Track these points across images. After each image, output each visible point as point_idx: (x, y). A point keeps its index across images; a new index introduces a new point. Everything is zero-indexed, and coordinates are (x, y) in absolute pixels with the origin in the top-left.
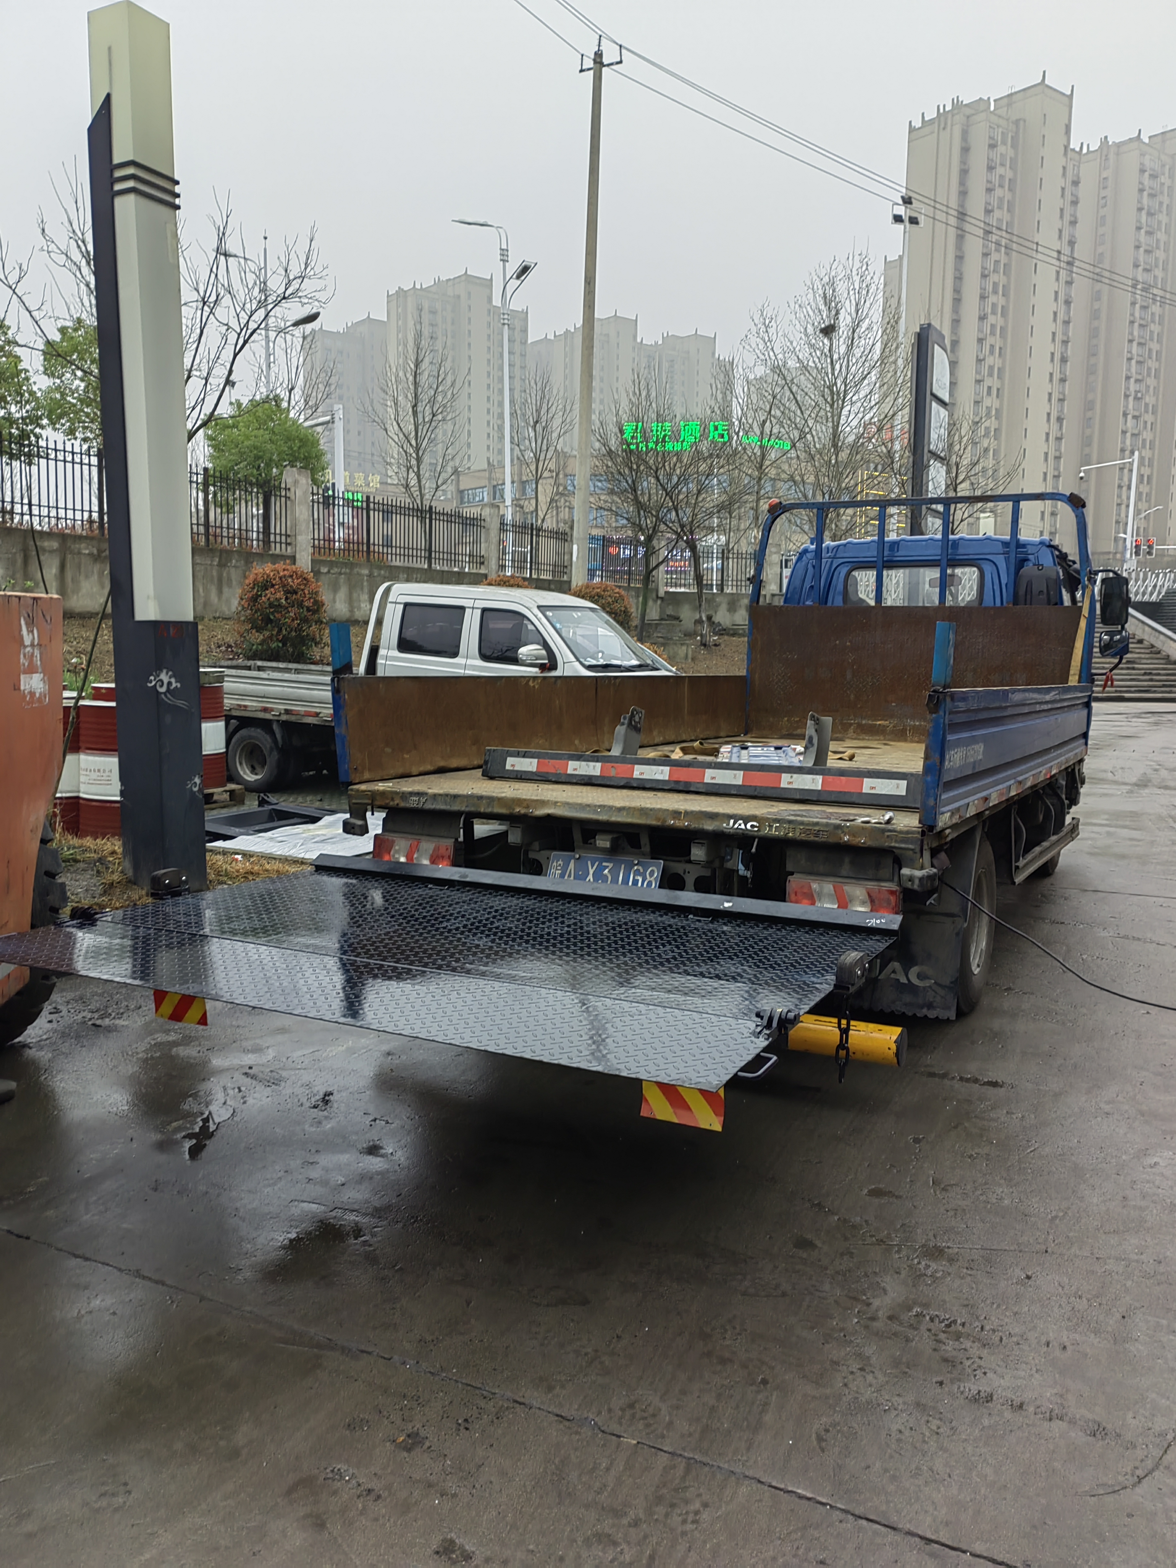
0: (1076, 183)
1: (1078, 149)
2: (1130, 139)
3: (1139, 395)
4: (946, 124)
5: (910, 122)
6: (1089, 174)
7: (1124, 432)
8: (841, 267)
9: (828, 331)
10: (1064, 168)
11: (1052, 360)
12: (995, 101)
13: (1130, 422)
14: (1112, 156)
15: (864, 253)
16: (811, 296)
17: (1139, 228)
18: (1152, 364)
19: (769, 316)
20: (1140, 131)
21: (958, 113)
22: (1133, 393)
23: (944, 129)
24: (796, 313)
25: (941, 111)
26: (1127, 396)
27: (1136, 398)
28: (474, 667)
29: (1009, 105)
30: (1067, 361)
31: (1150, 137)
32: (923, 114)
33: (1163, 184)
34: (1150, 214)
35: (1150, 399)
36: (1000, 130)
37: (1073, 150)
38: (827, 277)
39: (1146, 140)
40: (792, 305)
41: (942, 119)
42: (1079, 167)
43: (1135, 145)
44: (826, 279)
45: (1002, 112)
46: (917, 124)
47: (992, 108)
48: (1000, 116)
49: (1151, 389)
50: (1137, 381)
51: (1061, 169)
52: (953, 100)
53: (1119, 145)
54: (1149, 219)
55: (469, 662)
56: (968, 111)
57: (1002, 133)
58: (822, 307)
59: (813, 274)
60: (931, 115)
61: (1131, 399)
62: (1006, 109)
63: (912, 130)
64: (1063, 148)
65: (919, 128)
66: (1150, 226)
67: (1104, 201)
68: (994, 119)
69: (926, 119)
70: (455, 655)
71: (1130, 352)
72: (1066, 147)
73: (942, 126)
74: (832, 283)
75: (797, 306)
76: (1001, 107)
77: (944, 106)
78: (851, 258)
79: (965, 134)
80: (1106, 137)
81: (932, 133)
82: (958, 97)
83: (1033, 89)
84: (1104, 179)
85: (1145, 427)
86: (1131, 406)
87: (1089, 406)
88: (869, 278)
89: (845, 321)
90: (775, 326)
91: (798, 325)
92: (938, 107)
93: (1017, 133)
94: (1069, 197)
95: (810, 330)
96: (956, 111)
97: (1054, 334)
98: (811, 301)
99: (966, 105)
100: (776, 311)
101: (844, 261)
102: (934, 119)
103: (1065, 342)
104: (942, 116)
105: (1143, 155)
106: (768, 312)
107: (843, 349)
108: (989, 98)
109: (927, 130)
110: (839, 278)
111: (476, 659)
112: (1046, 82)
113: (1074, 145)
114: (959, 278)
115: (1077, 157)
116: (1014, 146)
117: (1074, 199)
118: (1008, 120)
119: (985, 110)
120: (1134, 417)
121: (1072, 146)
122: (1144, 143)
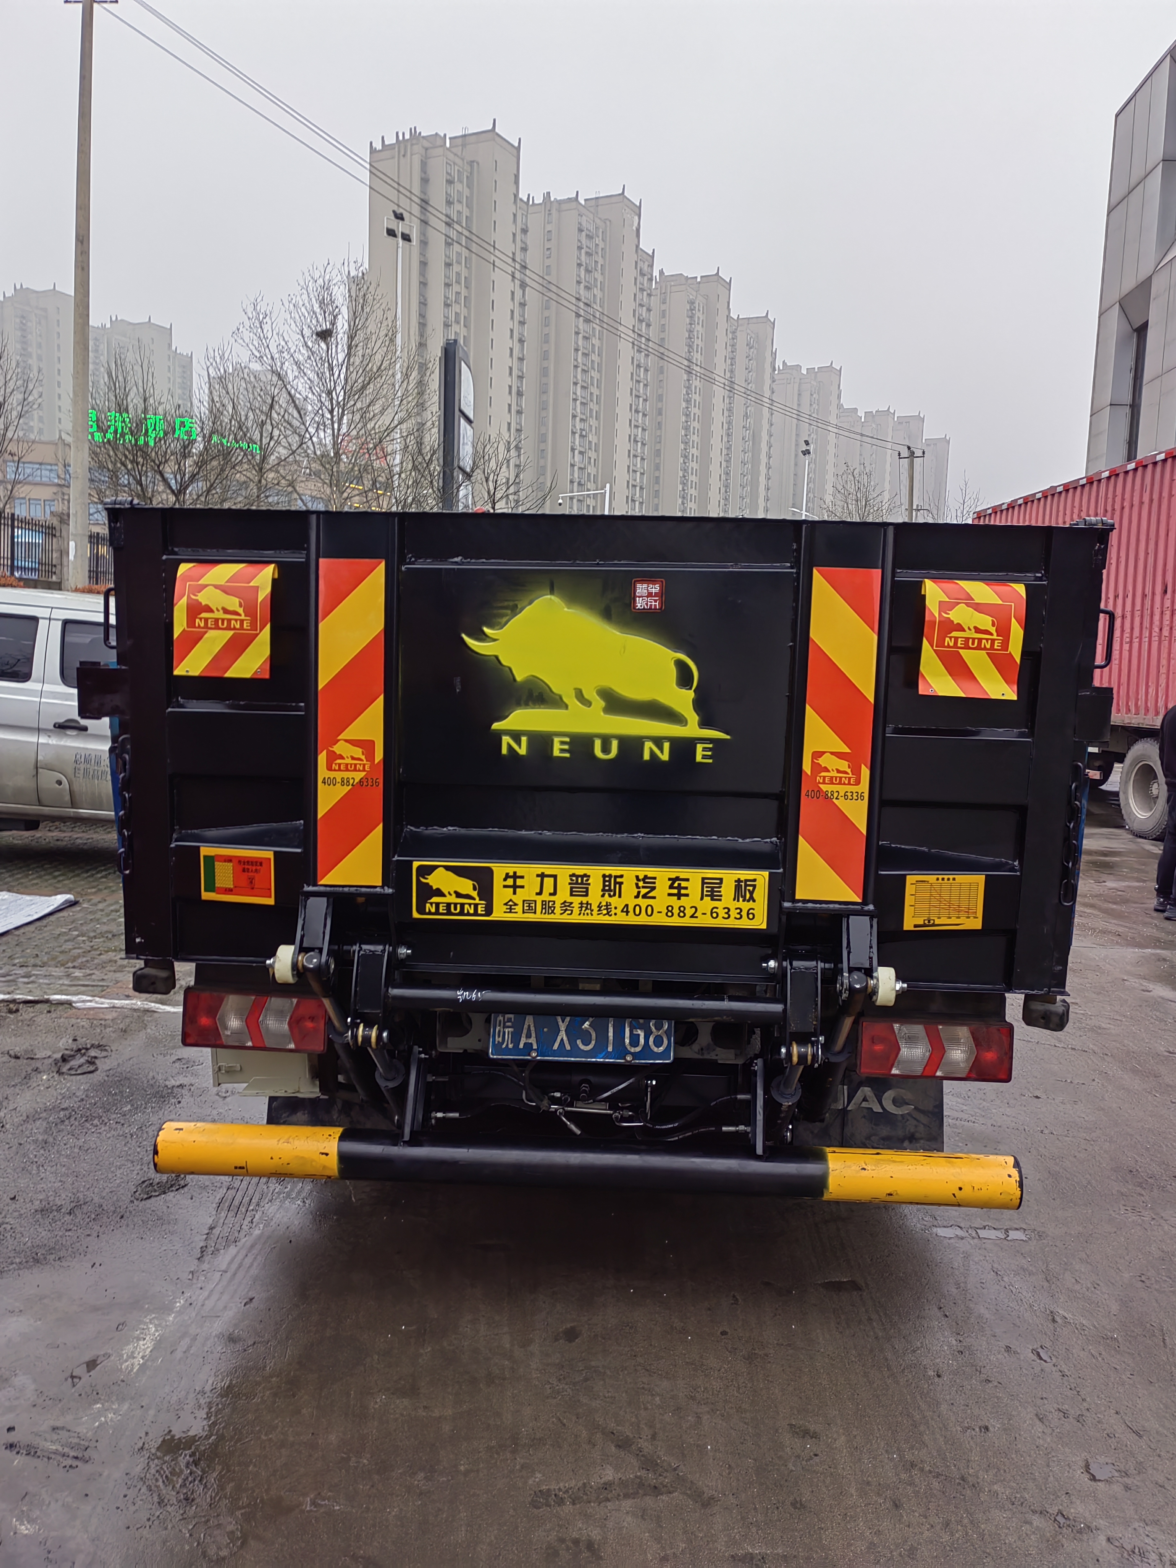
0: (525, 231)
1: (525, 200)
2: (569, 199)
3: (584, 433)
4: (405, 152)
5: (371, 143)
6: (535, 222)
7: (572, 465)
8: (335, 272)
9: (325, 335)
10: (515, 215)
11: (510, 393)
12: (450, 138)
13: (577, 457)
14: (554, 211)
15: (360, 261)
16: (305, 297)
17: (579, 282)
18: (593, 406)
19: (262, 311)
20: (577, 192)
21: (417, 144)
22: (579, 431)
23: (404, 156)
24: (291, 313)
25: (401, 138)
26: (574, 433)
27: (581, 436)
28: (55, 695)
29: (464, 145)
30: (522, 395)
31: (586, 200)
32: (383, 138)
33: (597, 245)
34: (588, 271)
35: (592, 438)
36: (456, 168)
37: (521, 200)
38: (321, 280)
39: (583, 202)
40: (286, 304)
41: (402, 146)
42: (526, 216)
43: (574, 204)
44: (320, 282)
45: (458, 150)
46: (378, 146)
47: (448, 145)
48: (455, 155)
49: (594, 429)
50: (581, 420)
51: (512, 216)
52: (411, 129)
53: (560, 202)
54: (587, 276)
55: (47, 687)
56: (426, 144)
57: (458, 171)
58: (318, 310)
59: (307, 274)
60: (390, 140)
61: (577, 436)
62: (460, 148)
63: (373, 151)
64: (513, 197)
65: (379, 151)
66: (588, 282)
67: (548, 253)
68: (451, 156)
69: (387, 143)
70: (25, 677)
71: (575, 393)
72: (516, 196)
73: (402, 153)
74: (326, 287)
75: (292, 306)
76: (457, 146)
77: (403, 134)
78: (346, 264)
79: (424, 165)
80: (549, 193)
81: (393, 158)
82: (415, 128)
83: (484, 135)
84: (549, 232)
85: (590, 463)
86: (577, 443)
87: (543, 439)
88: (365, 287)
89: (342, 326)
90: (269, 322)
91: (293, 325)
92: (397, 133)
93: (471, 173)
94: (519, 244)
95: (307, 332)
96: (414, 142)
97: (511, 369)
98: (306, 302)
99: (423, 137)
100: (270, 308)
101: (339, 265)
102: (394, 144)
103: (520, 378)
104: (400, 142)
105: (580, 215)
106: (262, 307)
107: (341, 356)
108: (445, 135)
109: (387, 154)
110: (334, 282)
111: (59, 684)
112: (497, 130)
113: (523, 196)
114: (423, 304)
115: (525, 206)
116: (470, 186)
117: (523, 246)
118: (463, 160)
119: (441, 146)
120: (581, 453)
121: (520, 196)
122: (580, 204)
